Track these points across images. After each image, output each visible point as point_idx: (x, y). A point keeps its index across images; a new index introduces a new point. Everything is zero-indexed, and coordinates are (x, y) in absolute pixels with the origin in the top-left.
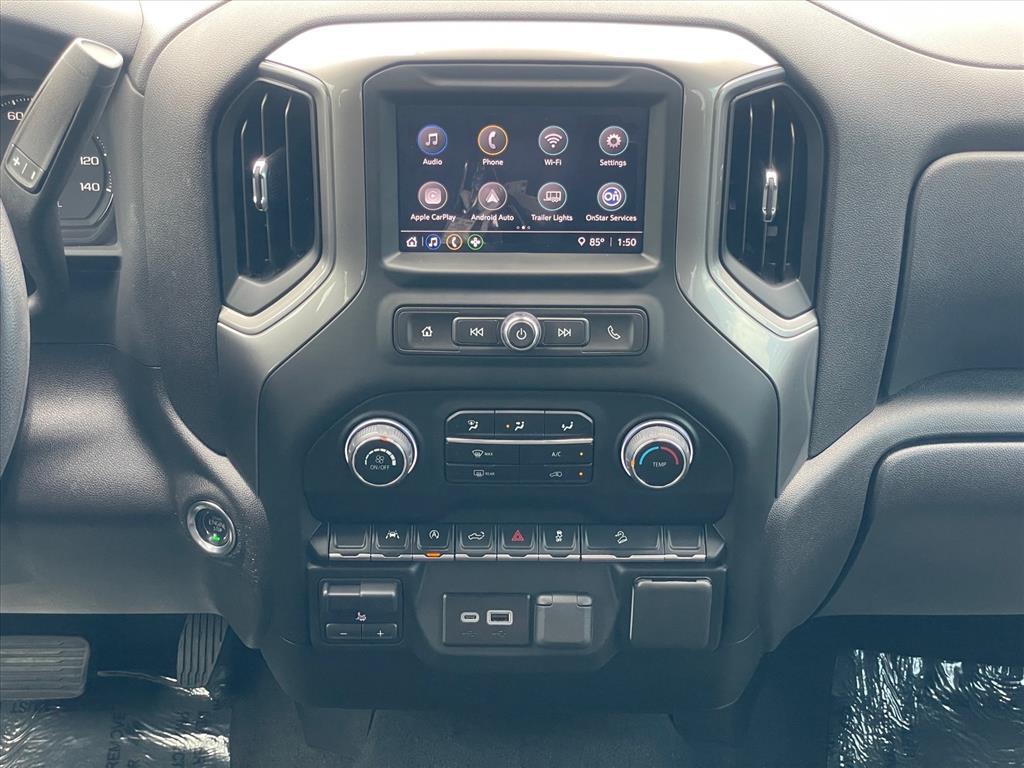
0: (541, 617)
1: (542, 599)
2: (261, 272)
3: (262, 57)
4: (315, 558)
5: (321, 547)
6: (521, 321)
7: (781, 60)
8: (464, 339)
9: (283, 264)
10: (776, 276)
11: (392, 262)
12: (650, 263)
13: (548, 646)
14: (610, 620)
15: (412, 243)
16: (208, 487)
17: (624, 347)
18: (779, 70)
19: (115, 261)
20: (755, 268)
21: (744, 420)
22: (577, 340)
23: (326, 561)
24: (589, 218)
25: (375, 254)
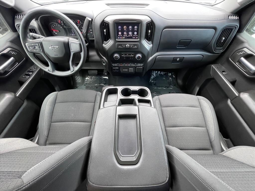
0: (129, 70)
1: (129, 69)
2: (106, 41)
3: (104, 19)
4: (112, 65)
5: (112, 64)
6: (128, 45)
7: (151, 19)
8: (123, 47)
9: (108, 40)
10: (149, 41)
11: (117, 40)
12: (139, 40)
13: (130, 72)
14: (135, 70)
15: (118, 38)
16: (103, 60)
17: (136, 48)
18: (151, 20)
19: (94, 40)
20: (147, 40)
21: (146, 54)
22: (132, 47)
23: (113, 66)
24: (134, 35)
25: (115, 39)
